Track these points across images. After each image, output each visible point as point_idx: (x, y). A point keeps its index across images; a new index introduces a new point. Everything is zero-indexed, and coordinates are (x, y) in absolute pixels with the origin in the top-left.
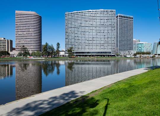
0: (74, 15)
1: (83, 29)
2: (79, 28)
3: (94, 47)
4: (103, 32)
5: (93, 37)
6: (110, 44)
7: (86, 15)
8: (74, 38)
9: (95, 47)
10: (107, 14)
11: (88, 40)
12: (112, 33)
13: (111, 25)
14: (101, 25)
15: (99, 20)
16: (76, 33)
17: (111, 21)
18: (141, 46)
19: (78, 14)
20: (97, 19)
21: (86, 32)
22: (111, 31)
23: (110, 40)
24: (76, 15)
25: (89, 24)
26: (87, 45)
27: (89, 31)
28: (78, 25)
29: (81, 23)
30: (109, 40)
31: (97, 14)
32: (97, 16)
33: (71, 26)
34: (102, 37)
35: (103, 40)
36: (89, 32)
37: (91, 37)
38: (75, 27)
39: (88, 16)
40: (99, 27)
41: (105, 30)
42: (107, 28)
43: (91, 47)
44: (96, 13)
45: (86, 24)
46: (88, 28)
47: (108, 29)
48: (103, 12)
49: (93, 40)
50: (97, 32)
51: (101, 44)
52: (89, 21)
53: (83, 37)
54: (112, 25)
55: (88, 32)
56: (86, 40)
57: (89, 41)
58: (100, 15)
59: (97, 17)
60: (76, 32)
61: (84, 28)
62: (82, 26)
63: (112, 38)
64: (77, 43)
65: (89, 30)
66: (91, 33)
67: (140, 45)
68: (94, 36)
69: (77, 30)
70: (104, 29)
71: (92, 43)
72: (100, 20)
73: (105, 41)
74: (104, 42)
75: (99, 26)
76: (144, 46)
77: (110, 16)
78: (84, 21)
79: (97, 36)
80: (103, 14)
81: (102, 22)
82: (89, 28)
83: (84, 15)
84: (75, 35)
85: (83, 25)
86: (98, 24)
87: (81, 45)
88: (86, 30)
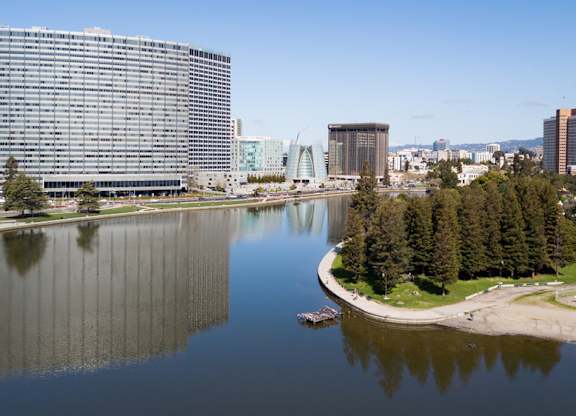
0: (37, 42)
1: (75, 96)
2: (57, 91)
3: (116, 162)
4: (150, 112)
5: (115, 126)
6: (172, 151)
7: (87, 48)
8: (39, 127)
9: (120, 162)
10: (163, 55)
11: (96, 137)
12: (179, 118)
13: (175, 92)
14: (142, 90)
15: (134, 71)
16: (47, 111)
17: (176, 80)
18: (251, 150)
19: (57, 43)
20: (129, 67)
21: (87, 109)
22: (174, 110)
23: (172, 141)
24: (47, 42)
25: (101, 82)
26: (93, 156)
27: (99, 107)
28: (55, 83)
29: (67, 75)
30: (168, 141)
31: (129, 51)
32: (129, 57)
33: (24, 81)
34: (147, 130)
35: (150, 138)
36: (101, 109)
37: (107, 129)
38: (42, 85)
39: (96, 54)
40: (137, 95)
41: (155, 107)
42: (163, 102)
43: (106, 162)
44: (124, 48)
45: (87, 81)
46: (95, 95)
47: (165, 105)
48: (151, 48)
49: (115, 137)
50: (129, 111)
51: (142, 154)
52: (101, 71)
53: (77, 125)
54: (179, 93)
55: (96, 109)
56: (86, 137)
57: (101, 142)
58: (140, 55)
59: (129, 62)
60: (44, 105)
61: (80, 95)
62: (72, 86)
63: (179, 134)
64: (52, 147)
65: (99, 101)
66: (107, 113)
67: (250, 146)
68: (116, 124)
69: (48, 99)
70: (152, 104)
71: (110, 148)
72: (137, 73)
73: (157, 144)
74: (152, 146)
75: (135, 92)
76: (262, 151)
77: (171, 61)
78: (82, 70)
79: (128, 127)
80: (150, 53)
81: (147, 78)
82: (98, 96)
83: (82, 48)
84: (40, 116)
85: (76, 83)
86: (131, 87)
87: (66, 153)
88: (86, 103)
